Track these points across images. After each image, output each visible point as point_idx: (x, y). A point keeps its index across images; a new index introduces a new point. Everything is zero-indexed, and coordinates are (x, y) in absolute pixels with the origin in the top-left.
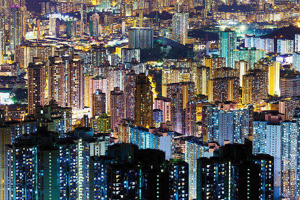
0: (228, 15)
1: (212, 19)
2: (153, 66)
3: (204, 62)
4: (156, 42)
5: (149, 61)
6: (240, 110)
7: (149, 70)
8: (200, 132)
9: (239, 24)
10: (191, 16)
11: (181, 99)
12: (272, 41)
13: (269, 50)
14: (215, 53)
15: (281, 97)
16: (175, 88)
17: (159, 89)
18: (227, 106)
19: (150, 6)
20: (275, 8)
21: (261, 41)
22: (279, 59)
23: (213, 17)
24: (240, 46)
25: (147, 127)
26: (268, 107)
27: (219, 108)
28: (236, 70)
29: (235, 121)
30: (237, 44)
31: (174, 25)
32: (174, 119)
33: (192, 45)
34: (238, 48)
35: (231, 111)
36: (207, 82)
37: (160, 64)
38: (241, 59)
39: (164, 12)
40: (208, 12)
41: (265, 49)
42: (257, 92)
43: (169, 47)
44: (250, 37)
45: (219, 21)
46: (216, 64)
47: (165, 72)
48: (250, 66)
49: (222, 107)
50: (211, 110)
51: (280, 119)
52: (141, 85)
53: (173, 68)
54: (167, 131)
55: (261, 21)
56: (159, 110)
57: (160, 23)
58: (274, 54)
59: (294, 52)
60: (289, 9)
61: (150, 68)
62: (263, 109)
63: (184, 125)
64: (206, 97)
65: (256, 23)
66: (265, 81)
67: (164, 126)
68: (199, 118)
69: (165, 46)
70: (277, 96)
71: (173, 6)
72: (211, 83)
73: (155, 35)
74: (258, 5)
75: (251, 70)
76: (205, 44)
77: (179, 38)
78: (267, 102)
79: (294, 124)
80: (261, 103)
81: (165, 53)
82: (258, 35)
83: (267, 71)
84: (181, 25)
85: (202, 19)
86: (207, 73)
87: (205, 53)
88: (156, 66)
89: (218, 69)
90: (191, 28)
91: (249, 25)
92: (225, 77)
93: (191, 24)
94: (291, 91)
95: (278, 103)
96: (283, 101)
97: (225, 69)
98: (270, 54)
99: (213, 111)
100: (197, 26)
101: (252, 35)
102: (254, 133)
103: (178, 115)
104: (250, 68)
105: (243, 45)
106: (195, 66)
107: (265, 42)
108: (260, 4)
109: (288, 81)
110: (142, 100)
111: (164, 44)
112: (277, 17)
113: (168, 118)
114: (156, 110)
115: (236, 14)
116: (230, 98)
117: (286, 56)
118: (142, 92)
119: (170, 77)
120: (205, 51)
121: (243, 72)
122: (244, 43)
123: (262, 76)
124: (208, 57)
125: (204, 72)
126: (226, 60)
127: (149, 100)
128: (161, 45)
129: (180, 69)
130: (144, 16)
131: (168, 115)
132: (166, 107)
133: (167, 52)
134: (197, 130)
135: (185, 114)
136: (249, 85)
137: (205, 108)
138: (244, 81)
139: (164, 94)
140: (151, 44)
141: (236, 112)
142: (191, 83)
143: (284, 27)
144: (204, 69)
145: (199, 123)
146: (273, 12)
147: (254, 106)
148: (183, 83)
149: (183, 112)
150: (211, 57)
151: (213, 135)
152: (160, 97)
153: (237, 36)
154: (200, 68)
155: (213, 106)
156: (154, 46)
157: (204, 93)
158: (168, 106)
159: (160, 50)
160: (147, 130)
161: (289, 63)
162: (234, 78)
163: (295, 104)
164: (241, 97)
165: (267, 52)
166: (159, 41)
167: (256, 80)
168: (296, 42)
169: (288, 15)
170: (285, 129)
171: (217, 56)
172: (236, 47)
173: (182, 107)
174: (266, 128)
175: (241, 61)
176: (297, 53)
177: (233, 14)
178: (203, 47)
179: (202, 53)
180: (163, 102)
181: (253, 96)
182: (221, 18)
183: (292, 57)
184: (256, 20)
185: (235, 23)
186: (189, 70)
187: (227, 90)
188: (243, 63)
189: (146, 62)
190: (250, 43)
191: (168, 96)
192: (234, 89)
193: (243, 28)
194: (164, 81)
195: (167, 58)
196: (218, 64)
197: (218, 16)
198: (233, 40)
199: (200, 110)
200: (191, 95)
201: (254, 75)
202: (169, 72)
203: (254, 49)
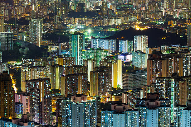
0: (77, 20)
1: (63, 24)
2: (13, 65)
3: (57, 61)
4: (15, 45)
5: (10, 61)
6: (90, 101)
7: (10, 69)
8: (55, 121)
9: (86, 28)
10: (45, 21)
11: (38, 93)
12: (114, 42)
13: (112, 49)
14: (66, 53)
15: (123, 89)
16: (33, 84)
17: (18, 85)
18: (78, 98)
19: (9, 13)
20: (117, 13)
21: (106, 42)
22: (121, 57)
23: (64, 22)
24: (88, 46)
25: (10, 118)
26: (112, 99)
27: (72, 101)
28: (84, 67)
29: (85, 111)
30: (85, 45)
31: (31, 30)
32: (32, 110)
33: (46, 47)
34: (86, 48)
35: (82, 103)
36: (60, 78)
37: (19, 63)
38: (88, 58)
39: (22, 19)
40: (59, 18)
41: (109, 49)
42: (103, 86)
43: (27, 49)
44: (96, 38)
45: (69, 26)
46: (68, 62)
47: (24, 70)
48: (96, 63)
49: (74, 99)
50: (65, 102)
51: (124, 108)
52: (5, 82)
53: (31, 66)
54: (27, 121)
55: (105, 25)
56: (20, 103)
57: (18, 28)
58: (116, 53)
59: (133, 51)
60: (129, 14)
61: (10, 67)
62: (108, 100)
63: (41, 116)
64: (59, 91)
65: (101, 26)
66: (109, 76)
67: (25, 117)
68: (54, 109)
69: (23, 48)
70: (119, 89)
71: (29, 13)
72: (63, 79)
73: (14, 38)
74: (102, 11)
75: (97, 67)
76: (58, 45)
77: (35, 41)
78: (112, 94)
79: (136, 113)
80: (106, 95)
81: (23, 54)
82: (103, 37)
83: (111, 68)
84: (37, 29)
85: (54, 24)
86: (60, 71)
87: (58, 54)
88: (16, 65)
89: (69, 67)
90: (45, 32)
91: (94, 28)
92: (75, 74)
93: (45, 28)
94: (132, 85)
95: (120, 95)
96: (125, 93)
97: (75, 66)
98: (113, 53)
99: (67, 103)
100: (50, 30)
101: (97, 37)
102: (102, 121)
103: (36, 107)
104: (97, 66)
105: (90, 46)
106: (49, 65)
107: (109, 43)
108: (104, 10)
109: (129, 75)
110: (5, 95)
111: (22, 46)
112: (119, 21)
113: (27, 110)
114: (17, 103)
115: (83, 19)
116: (80, 92)
117: (127, 54)
118: (5, 88)
119: (28, 74)
120: (57, 51)
121: (90, 69)
122: (91, 44)
123: (107, 72)
124: (60, 57)
125: (57, 70)
126: (76, 59)
127: (11, 95)
128: (20, 47)
129: (37, 67)
130: (5, 22)
131: (27, 107)
132: (25, 100)
133: (25, 53)
134: (53, 120)
135: (42, 106)
136: (96, 80)
137: (58, 101)
138: (91, 76)
139: (23, 89)
140: (11, 46)
141: (87, 104)
142: (46, 79)
143: (125, 30)
144: (57, 67)
145: (54, 114)
146: (115, 17)
147: (101, 98)
148: (39, 80)
149: (40, 105)
150: (63, 56)
151: (67, 123)
152: (19, 92)
153: (85, 38)
154: (54, 66)
155: (66, 99)
156: (13, 48)
157: (57, 87)
158: (27, 100)
159: (19, 51)
160: (10, 121)
161: (129, 60)
162: (83, 74)
163: (135, 95)
164: (90, 90)
165: (110, 51)
166: (18, 43)
167: (102, 75)
168: (135, 43)
169: (128, 19)
170: (128, 117)
171: (68, 56)
172: (84, 48)
173: (39, 100)
174: (112, 116)
175: (89, 59)
176: (136, 51)
177: (81, 19)
178: (56, 48)
179: (55, 53)
180: (23, 96)
181: (99, 90)
182: (71, 23)
183: (131, 55)
184: (101, 24)
185: (83, 27)
186: (44, 68)
187: (78, 84)
188: (91, 61)
189: (7, 62)
190: (96, 44)
191: (26, 91)
192: (84, 83)
193: (89, 31)
194: (23, 78)
195: (25, 58)
196: (69, 62)
197: (68, 21)
198: (82, 41)
199: (54, 102)
200: (46, 89)
201: (100, 71)
202: (27, 70)
203: (100, 49)
